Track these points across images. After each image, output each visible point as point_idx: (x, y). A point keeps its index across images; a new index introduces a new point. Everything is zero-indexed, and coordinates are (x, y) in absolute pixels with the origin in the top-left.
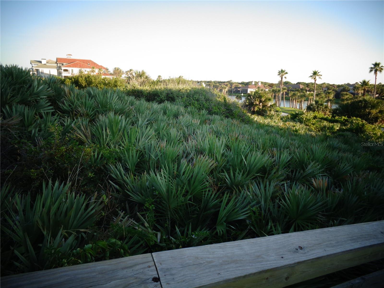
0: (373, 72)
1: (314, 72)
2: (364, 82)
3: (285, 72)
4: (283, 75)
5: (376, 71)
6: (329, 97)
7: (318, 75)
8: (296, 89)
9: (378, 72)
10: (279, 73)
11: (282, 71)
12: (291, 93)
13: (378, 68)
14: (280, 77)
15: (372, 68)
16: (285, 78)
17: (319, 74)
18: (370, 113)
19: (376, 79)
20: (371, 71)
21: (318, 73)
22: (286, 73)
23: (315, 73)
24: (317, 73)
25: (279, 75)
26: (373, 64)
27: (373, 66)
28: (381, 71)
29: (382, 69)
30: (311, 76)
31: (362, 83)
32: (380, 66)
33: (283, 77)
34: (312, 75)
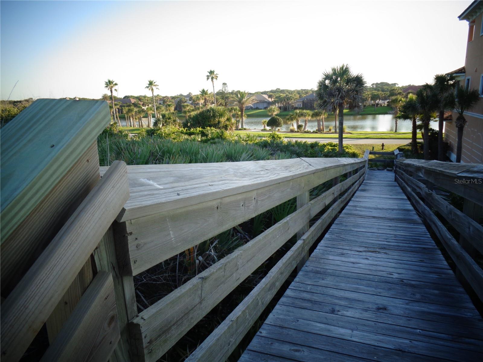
0: (210, 79)
1: (149, 82)
2: (203, 91)
3: (114, 83)
4: (112, 87)
5: (212, 78)
6: (170, 110)
7: (154, 85)
8: (127, 104)
9: (214, 80)
10: (106, 84)
11: (109, 81)
13: (213, 76)
14: (109, 89)
15: (208, 76)
16: (116, 90)
17: (155, 84)
18: (219, 122)
19: (214, 87)
20: (208, 79)
21: (154, 83)
22: (116, 84)
23: (151, 83)
24: (153, 83)
25: (107, 87)
26: (208, 72)
27: (209, 75)
28: (217, 79)
29: (217, 77)
30: (148, 87)
31: (201, 92)
32: (215, 73)
33: (113, 89)
34: (148, 86)
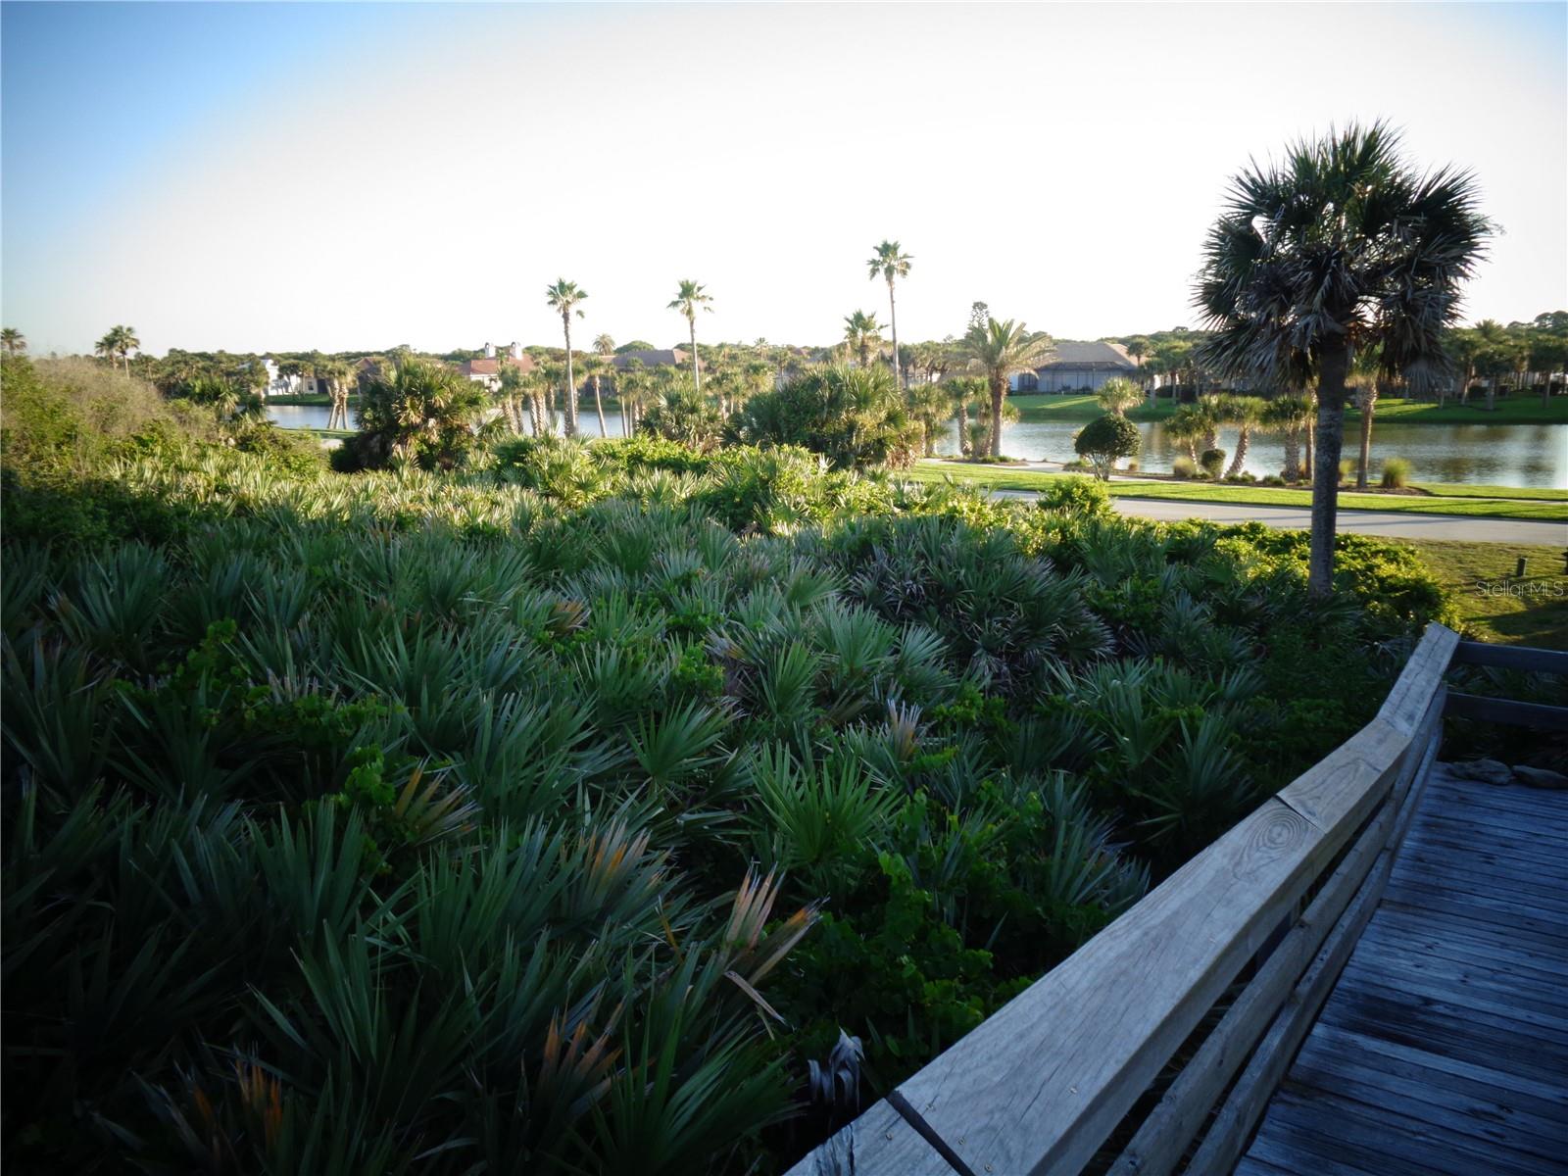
0: (881, 275)
1: (682, 286)
2: (859, 317)
3: (576, 291)
4: (568, 302)
5: (889, 271)
7: (698, 298)
8: (658, 365)
9: (896, 277)
10: (551, 293)
11: (562, 285)
12: (621, 377)
13: (893, 263)
14: (559, 310)
15: (874, 262)
16: (580, 313)
17: (700, 294)
18: (852, 427)
19: (893, 302)
20: (874, 272)
21: (699, 289)
22: (581, 295)
23: (687, 291)
24: (695, 290)
25: (553, 302)
26: (876, 248)
27: (877, 256)
28: (904, 273)
29: (908, 266)
30: (675, 304)
31: (851, 322)
32: (900, 253)
33: (572, 310)
34: (676, 298)
